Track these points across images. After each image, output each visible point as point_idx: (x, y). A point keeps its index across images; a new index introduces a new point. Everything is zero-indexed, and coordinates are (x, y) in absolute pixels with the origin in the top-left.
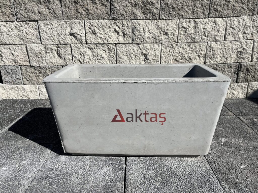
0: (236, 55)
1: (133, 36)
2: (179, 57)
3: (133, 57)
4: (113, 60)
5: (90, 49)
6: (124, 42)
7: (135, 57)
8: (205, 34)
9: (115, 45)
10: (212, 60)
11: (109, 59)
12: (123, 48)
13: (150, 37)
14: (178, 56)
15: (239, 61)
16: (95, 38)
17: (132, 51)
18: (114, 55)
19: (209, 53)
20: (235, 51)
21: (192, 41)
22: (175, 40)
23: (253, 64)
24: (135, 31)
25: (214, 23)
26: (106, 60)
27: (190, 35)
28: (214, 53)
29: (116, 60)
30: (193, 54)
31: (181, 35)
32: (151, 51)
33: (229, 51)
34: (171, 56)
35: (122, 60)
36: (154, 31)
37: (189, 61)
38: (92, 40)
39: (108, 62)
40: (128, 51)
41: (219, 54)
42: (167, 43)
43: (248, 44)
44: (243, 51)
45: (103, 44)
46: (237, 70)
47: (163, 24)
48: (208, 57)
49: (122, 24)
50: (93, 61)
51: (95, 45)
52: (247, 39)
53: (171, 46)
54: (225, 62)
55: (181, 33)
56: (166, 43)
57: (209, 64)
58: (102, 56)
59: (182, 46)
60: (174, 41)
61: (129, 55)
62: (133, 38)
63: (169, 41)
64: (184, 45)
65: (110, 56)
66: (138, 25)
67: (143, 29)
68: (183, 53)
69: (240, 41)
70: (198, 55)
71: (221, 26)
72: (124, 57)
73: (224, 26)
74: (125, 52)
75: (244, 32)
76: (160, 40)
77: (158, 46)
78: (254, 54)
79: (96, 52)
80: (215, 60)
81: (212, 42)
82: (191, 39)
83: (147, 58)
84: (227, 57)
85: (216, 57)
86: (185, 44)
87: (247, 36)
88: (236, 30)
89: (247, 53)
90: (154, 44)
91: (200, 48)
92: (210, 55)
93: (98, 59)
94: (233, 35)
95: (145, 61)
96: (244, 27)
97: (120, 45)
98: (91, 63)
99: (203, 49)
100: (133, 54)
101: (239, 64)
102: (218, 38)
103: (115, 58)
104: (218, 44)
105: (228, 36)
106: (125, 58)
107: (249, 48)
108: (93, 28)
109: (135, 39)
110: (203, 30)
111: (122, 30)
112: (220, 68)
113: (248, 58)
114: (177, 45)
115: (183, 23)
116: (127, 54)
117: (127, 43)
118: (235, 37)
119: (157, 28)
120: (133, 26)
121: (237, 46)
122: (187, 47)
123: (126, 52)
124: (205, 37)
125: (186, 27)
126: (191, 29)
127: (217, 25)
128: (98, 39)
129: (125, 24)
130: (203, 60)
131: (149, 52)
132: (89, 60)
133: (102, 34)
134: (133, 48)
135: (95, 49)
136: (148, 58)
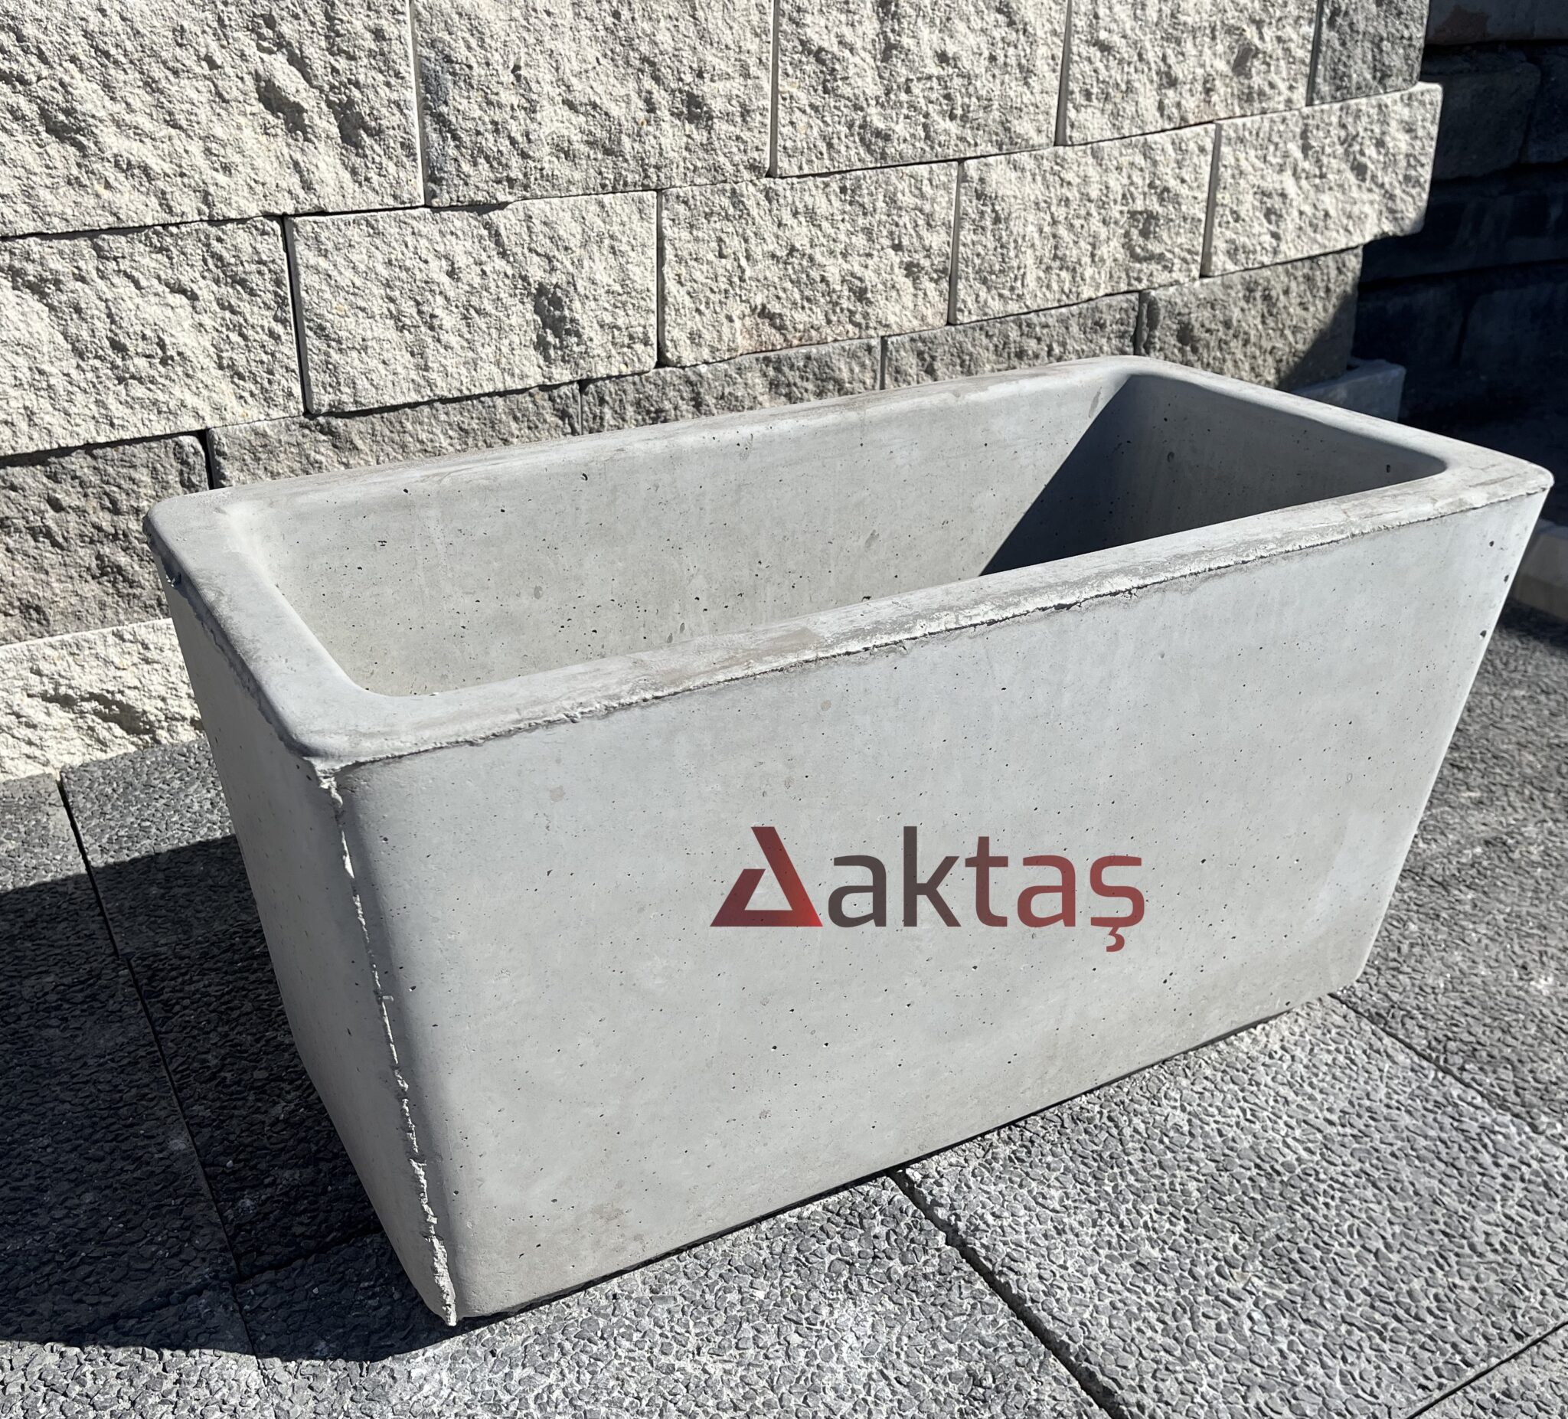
0: (1123, 240)
1: (434, 136)
2: (785, 290)
3: (449, 320)
4: (270, 372)
5: (37, 289)
6: (358, 198)
7: (465, 318)
8: (948, 97)
9: (276, 226)
10: (994, 292)
11: (231, 367)
12: (355, 257)
13: (576, 137)
14: (776, 280)
15: (1139, 280)
16: (75, 171)
17: (437, 271)
18: (276, 319)
19: (975, 238)
20: (1118, 216)
21: (868, 158)
22: (756, 155)
23: (1213, 292)
24: (453, 92)
25: (1001, 18)
26: (199, 375)
27: (857, 108)
28: (1004, 240)
29: (295, 366)
30: (876, 259)
31: (798, 113)
32: (586, 263)
33: (1089, 214)
34: (731, 283)
35: (356, 363)
36: (600, 89)
37: (852, 313)
38: (44, 194)
39: (225, 390)
40: (404, 275)
41: (1033, 245)
42: (698, 181)
43: (1187, 157)
44: (1160, 210)
45: (165, 226)
46: (1127, 342)
47: (663, 23)
48: (970, 270)
49: (331, 28)
50: (80, 397)
51: (83, 244)
52: (1184, 124)
53: (726, 202)
54: (1064, 297)
55: (791, 97)
56: (693, 184)
57: (974, 318)
58: (162, 345)
59: (807, 198)
60: (753, 167)
61: (408, 307)
62: (434, 154)
63: (718, 168)
64: (814, 192)
65: (235, 337)
66: (473, 43)
67: (518, 78)
68: (811, 259)
69: (1142, 139)
70: (907, 259)
71: (1040, 33)
72: (369, 335)
73: (1054, 33)
74: (375, 290)
75: (1168, 74)
76: (653, 161)
77: (640, 211)
78: (1217, 221)
79: (95, 309)
80: (1012, 289)
81: (991, 160)
82: (862, 140)
83: (563, 319)
84: (1079, 262)
85: (1019, 268)
86: (827, 185)
87: (1183, 102)
88: (1121, 62)
89: (1185, 219)
90: (607, 199)
91: (921, 211)
92: (978, 255)
93: (121, 380)
94: (1107, 98)
95: (541, 345)
96: (1168, 38)
97: (328, 230)
98: (55, 420)
99: (937, 216)
100: (447, 299)
101: (1141, 301)
102: (1023, 127)
103: (288, 350)
104: (1023, 170)
105: (1077, 109)
106: (379, 340)
107: (1195, 185)
108: (45, 73)
109: (451, 167)
110: (933, 69)
111: (332, 87)
112: (1039, 340)
113: (1188, 257)
114: (769, 195)
115: (808, 19)
116: (392, 300)
117: (391, 202)
118: (1115, 115)
119: (620, 62)
120: (425, 52)
121: (1129, 177)
122: (837, 203)
123: (388, 285)
124: (948, 124)
125: (825, 45)
126: (857, 60)
127: (1017, 31)
128: (108, 186)
129: (358, 26)
130: (941, 292)
131: (571, 269)
132: (30, 399)
133: (139, 134)
134: (441, 248)
135: (82, 279)
136: (573, 320)
